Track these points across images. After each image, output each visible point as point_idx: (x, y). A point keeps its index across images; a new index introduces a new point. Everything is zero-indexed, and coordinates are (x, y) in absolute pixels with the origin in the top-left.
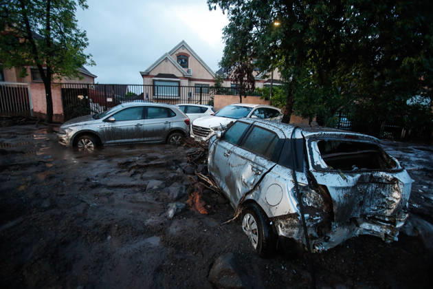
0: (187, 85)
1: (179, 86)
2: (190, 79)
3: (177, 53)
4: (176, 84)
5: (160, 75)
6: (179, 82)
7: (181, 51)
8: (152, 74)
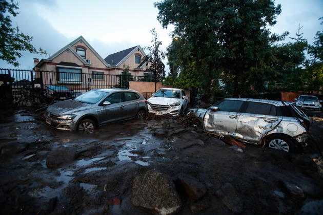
0: (87, 72)
1: (81, 73)
2: (89, 68)
3: (76, 45)
4: (79, 71)
5: (62, 63)
6: (81, 70)
7: (79, 44)
8: (55, 61)
